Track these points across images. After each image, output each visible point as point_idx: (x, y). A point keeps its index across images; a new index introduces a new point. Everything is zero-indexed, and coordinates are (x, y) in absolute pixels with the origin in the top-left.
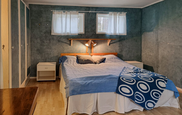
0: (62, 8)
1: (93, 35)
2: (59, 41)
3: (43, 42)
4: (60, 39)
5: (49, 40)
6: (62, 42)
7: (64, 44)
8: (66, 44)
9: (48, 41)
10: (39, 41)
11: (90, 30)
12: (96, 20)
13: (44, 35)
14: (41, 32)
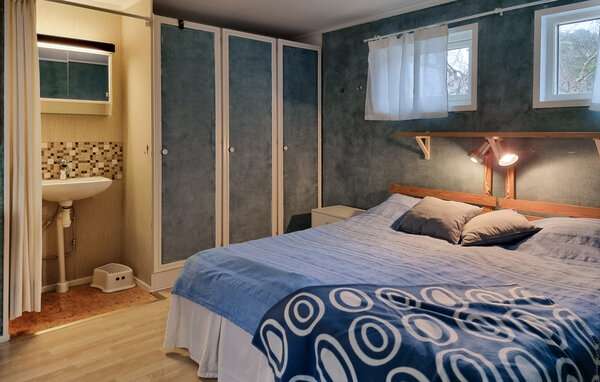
0: (401, 25)
1: (517, 113)
2: (390, 141)
3: (351, 143)
4: (392, 132)
5: (364, 136)
6: (400, 145)
7: (404, 151)
8: (411, 153)
9: (361, 141)
10: (341, 140)
11: (500, 93)
12: (532, 45)
13: (353, 121)
14: (346, 111)
